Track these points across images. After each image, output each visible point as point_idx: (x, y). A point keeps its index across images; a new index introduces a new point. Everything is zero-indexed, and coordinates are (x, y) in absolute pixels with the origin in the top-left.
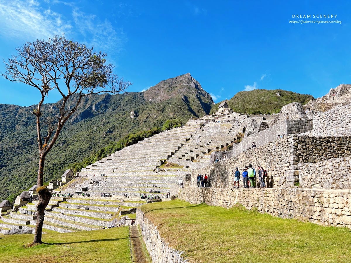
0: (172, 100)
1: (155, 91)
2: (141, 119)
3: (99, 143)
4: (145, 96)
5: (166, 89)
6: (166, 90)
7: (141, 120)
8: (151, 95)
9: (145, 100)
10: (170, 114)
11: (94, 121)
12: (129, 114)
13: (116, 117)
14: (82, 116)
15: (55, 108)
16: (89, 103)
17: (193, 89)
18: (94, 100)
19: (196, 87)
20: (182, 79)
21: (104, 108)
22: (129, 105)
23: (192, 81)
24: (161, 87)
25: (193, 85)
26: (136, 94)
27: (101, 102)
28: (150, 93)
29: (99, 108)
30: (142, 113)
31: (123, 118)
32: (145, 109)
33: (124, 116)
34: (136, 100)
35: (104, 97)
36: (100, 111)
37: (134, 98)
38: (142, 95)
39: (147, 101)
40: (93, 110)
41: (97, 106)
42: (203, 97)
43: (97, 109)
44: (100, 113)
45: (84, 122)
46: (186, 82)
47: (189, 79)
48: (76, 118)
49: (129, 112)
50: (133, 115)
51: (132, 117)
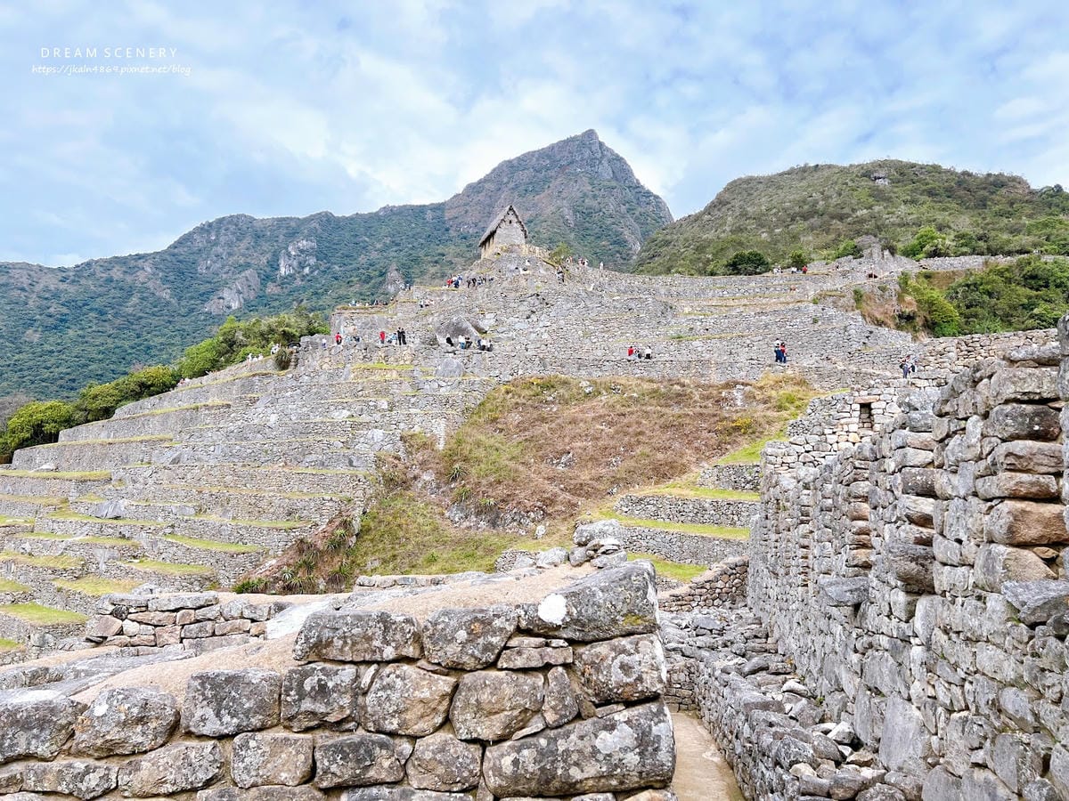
1: (481, 197)
4: (447, 215)
5: (516, 187)
8: (466, 212)
9: (447, 230)
11: (274, 307)
12: (381, 279)
13: (342, 292)
14: (239, 292)
15: (156, 268)
16: (266, 246)
17: (605, 183)
18: (281, 237)
19: (615, 178)
20: (570, 153)
21: (312, 261)
22: (394, 249)
23: (603, 156)
24: (501, 183)
25: (605, 171)
26: (419, 211)
27: (303, 244)
28: (465, 205)
29: (295, 263)
30: (423, 273)
31: (361, 294)
32: (436, 258)
33: (368, 286)
34: (419, 230)
35: (314, 224)
36: (299, 273)
37: (413, 225)
38: (439, 213)
39: (452, 233)
40: (278, 269)
41: (289, 255)
42: (639, 209)
43: (290, 266)
44: (298, 279)
45: (246, 311)
46: (582, 160)
47: (593, 149)
48: (220, 298)
49: (382, 274)
50: (393, 283)
51: (391, 289)
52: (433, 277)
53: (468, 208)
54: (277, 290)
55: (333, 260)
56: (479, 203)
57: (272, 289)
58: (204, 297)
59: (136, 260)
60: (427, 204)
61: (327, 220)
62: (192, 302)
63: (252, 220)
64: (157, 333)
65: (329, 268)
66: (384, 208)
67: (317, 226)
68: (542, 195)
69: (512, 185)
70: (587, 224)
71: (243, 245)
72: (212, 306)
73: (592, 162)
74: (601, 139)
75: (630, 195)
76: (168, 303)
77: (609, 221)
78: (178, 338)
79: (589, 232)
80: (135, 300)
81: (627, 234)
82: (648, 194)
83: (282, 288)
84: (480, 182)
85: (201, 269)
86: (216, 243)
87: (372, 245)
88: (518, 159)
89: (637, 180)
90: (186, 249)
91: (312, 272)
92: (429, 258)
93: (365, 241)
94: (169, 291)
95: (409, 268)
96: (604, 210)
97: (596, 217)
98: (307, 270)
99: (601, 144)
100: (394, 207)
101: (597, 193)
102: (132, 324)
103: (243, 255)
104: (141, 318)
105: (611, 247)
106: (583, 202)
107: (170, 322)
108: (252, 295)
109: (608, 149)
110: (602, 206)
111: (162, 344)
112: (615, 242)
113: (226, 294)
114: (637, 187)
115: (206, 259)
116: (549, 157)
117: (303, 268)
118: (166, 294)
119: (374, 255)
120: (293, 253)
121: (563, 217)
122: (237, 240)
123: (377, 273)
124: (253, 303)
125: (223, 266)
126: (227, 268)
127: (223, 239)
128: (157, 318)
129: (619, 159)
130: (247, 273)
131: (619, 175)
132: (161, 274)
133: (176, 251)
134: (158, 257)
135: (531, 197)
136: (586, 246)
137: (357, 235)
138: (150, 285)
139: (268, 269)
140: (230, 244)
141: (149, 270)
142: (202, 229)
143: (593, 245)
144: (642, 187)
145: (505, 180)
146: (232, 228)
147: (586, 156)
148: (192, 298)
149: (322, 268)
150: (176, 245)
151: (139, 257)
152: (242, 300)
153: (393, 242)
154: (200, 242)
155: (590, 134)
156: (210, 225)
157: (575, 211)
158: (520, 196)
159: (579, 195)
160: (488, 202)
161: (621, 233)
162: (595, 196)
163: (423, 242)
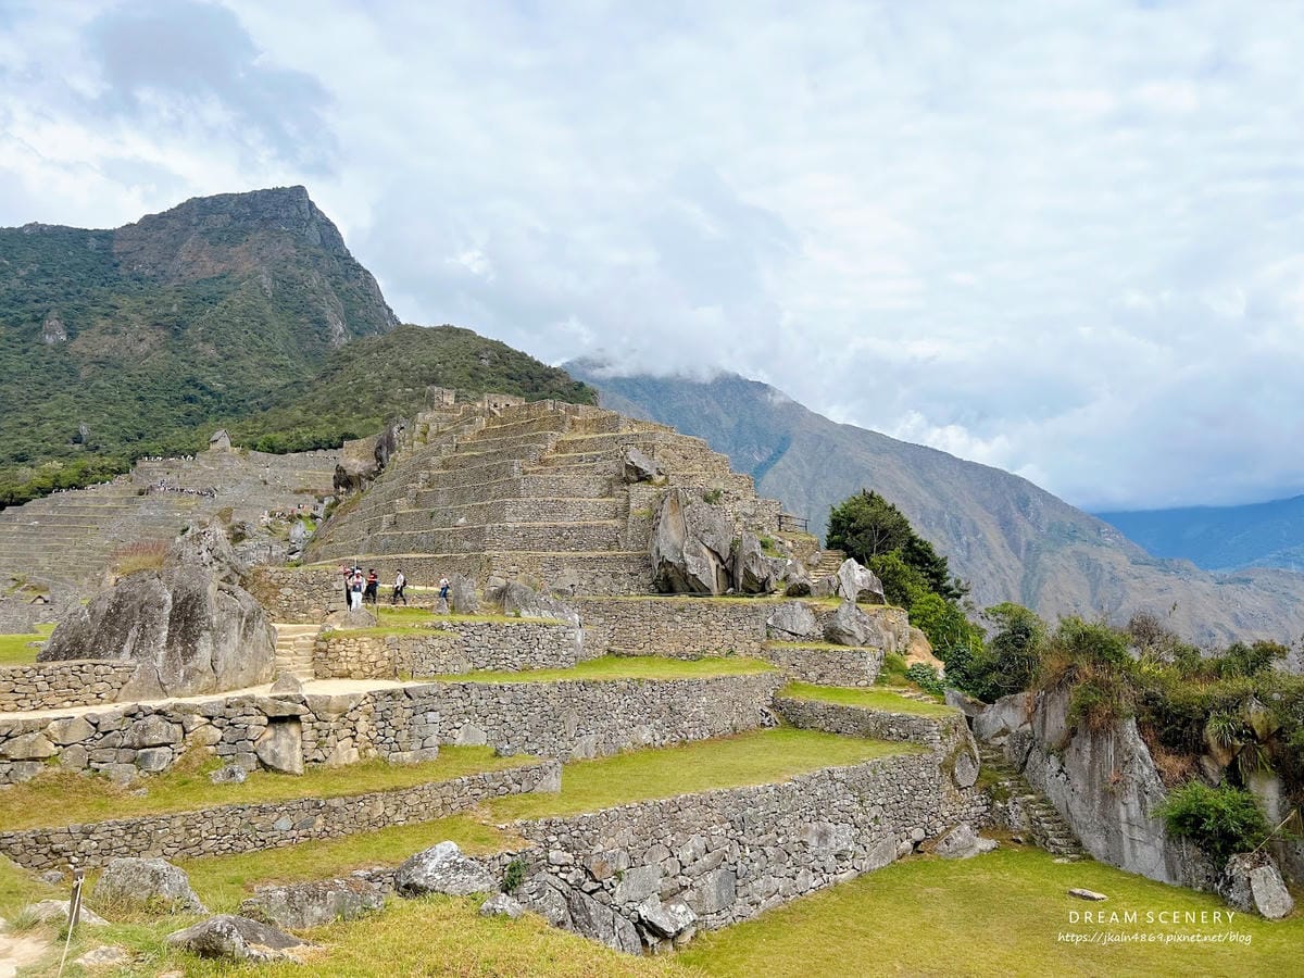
0: (225, 281)
1: (162, 234)
2: (85, 350)
4: (117, 248)
5: (208, 232)
6: (207, 241)
7: (83, 355)
8: (142, 248)
9: (116, 265)
10: (200, 348)
12: (36, 325)
17: (312, 249)
19: (323, 244)
20: (275, 205)
22: (45, 280)
23: (312, 217)
24: (190, 223)
25: (313, 235)
26: (80, 236)
28: (140, 238)
30: (90, 325)
32: (108, 310)
33: (18, 330)
34: (78, 260)
37: (71, 253)
38: (106, 243)
39: (123, 271)
42: (347, 284)
46: (288, 217)
47: (302, 208)
49: (36, 320)
50: (52, 332)
51: (49, 340)
52: (103, 332)
53: (144, 244)
56: (158, 240)
60: (90, 228)
66: (31, 225)
68: (238, 249)
69: (202, 228)
70: (286, 296)
73: (299, 222)
74: (311, 199)
75: (338, 266)
77: (312, 296)
79: (288, 305)
81: (329, 315)
82: (358, 267)
84: (162, 215)
87: (14, 270)
88: (212, 198)
89: (348, 251)
92: (98, 309)
95: (74, 318)
96: (306, 284)
97: (297, 289)
99: (311, 204)
100: (45, 225)
101: (302, 258)
105: (310, 325)
106: (285, 267)
109: (318, 211)
110: (305, 278)
112: (314, 321)
114: (346, 258)
116: (250, 205)
119: (15, 283)
121: (260, 286)
123: (28, 316)
129: (330, 224)
131: (328, 242)
135: (224, 248)
136: (283, 320)
143: (292, 319)
144: (353, 259)
145: (195, 221)
147: (293, 214)
153: (43, 271)
155: (300, 190)
157: (275, 279)
158: (211, 243)
159: (283, 258)
160: (171, 241)
161: (323, 312)
162: (298, 262)
163: (84, 276)
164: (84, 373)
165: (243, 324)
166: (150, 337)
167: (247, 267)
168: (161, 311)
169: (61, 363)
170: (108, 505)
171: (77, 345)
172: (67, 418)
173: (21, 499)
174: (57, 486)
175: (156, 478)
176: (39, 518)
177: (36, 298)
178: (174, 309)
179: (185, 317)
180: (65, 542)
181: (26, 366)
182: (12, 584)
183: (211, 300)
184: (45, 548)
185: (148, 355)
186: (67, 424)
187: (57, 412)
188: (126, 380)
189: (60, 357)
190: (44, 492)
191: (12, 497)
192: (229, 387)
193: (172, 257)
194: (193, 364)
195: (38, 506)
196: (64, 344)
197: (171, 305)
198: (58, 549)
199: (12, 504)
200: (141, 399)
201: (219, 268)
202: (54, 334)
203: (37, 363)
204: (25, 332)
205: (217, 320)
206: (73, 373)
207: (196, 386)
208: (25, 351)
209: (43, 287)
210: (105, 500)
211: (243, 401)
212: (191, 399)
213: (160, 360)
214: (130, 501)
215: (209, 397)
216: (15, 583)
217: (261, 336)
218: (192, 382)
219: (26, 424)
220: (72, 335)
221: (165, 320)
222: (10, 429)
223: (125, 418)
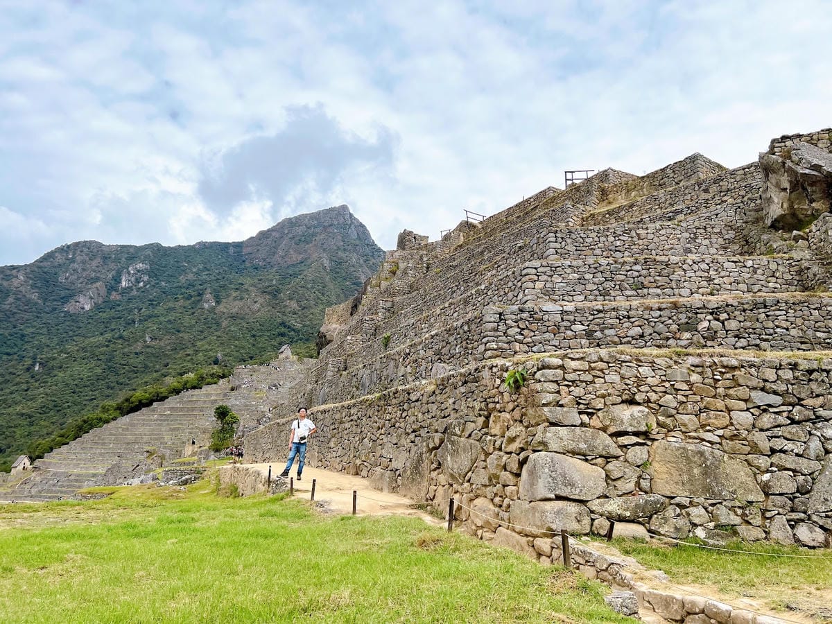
0: (303, 264)
1: (269, 241)
2: (225, 310)
3: (125, 365)
4: (245, 251)
5: (293, 237)
6: (293, 242)
7: (224, 313)
8: (258, 250)
9: (244, 261)
10: (288, 304)
11: (119, 311)
12: (199, 298)
13: (171, 305)
14: (91, 298)
15: (27, 277)
16: (112, 266)
17: (352, 241)
18: (123, 259)
19: (359, 238)
20: (330, 218)
21: (146, 278)
22: (206, 273)
23: (352, 223)
24: (283, 233)
25: (353, 233)
26: (226, 246)
27: (140, 266)
28: (257, 245)
29: (133, 279)
30: (228, 296)
31: (184, 307)
32: (237, 287)
33: (190, 302)
34: (224, 260)
35: (149, 252)
36: (136, 286)
37: (220, 257)
38: (238, 249)
39: (248, 265)
40: (120, 282)
41: (129, 273)
42: (373, 260)
43: (129, 281)
44: (135, 290)
45: (97, 312)
46: (338, 224)
47: (346, 218)
48: (77, 302)
49: (200, 295)
50: (207, 301)
51: (206, 306)
52: (235, 299)
53: (259, 248)
54: (118, 297)
55: (161, 278)
56: (267, 245)
57: (114, 296)
58: (65, 300)
59: (11, 270)
60: (230, 242)
61: (157, 249)
62: (55, 303)
63: (101, 245)
64: (29, 325)
65: (158, 284)
66: (199, 243)
67: (151, 254)
68: (311, 245)
69: (290, 236)
70: (338, 270)
71: (94, 263)
72: (70, 307)
73: (345, 226)
74: (351, 212)
75: (368, 250)
76: (36, 303)
77: (352, 269)
78: (45, 330)
80: (11, 300)
82: (380, 250)
83: (123, 296)
84: (268, 230)
85: (61, 279)
86: (73, 261)
87: (190, 269)
88: (296, 218)
89: (373, 241)
90: (49, 263)
91: (145, 286)
92: (232, 286)
93: (185, 266)
94: (37, 294)
95: (219, 292)
96: (349, 262)
97: (344, 265)
98: (141, 284)
99: (351, 215)
100: (207, 242)
101: (346, 247)
102: (9, 318)
103: (95, 271)
104: (16, 313)
105: (352, 286)
106: (337, 253)
107: (37, 317)
108: (100, 300)
109: (355, 219)
110: (348, 258)
111: (33, 333)
112: (354, 284)
113: (81, 299)
114: (372, 245)
115: (66, 272)
116: (316, 219)
117: (139, 282)
118: (34, 297)
119: (191, 276)
120: (132, 272)
121: (323, 265)
122: (90, 259)
123: (195, 293)
124: (101, 306)
125: (78, 278)
126: (81, 280)
127: (79, 258)
128: (28, 314)
129: (362, 226)
130: (98, 284)
131: (361, 236)
132: (31, 282)
133: (41, 264)
134: (28, 268)
135: (303, 246)
136: (336, 284)
137: (178, 262)
138: (22, 289)
139: (113, 282)
140: (83, 262)
141: (22, 278)
142: (62, 249)
143: (341, 284)
144: (376, 245)
145: (286, 232)
146: (86, 250)
147: (341, 222)
148: (55, 300)
149: (152, 283)
150: (41, 260)
151: (13, 268)
152: (93, 304)
153: (205, 268)
154: (60, 259)
155: (344, 208)
156: (68, 247)
157: (331, 260)
158: (295, 244)
159: (335, 248)
160: (274, 245)
161: (359, 278)
162: (345, 250)
163: (226, 269)
164: (224, 324)
165: (313, 288)
166: (261, 300)
167: (315, 256)
168: (267, 284)
169: (212, 319)
170: (212, 398)
171: (221, 308)
172: (211, 350)
173: (163, 397)
174: (185, 387)
175: (243, 379)
176: (171, 409)
177: (200, 283)
178: (274, 282)
179: (280, 286)
180: (182, 424)
181: (193, 322)
182: (146, 455)
183: (295, 276)
184: (171, 430)
185: (259, 311)
186: (211, 354)
187: (206, 346)
188: (246, 325)
189: (212, 315)
190: (177, 392)
191: (158, 396)
192: (304, 326)
193: (274, 253)
194: (284, 314)
195: (172, 401)
196: (214, 308)
197: (272, 280)
198: (178, 429)
199: (157, 401)
200: (254, 336)
201: (300, 258)
202: (208, 303)
203: (199, 320)
204: (193, 303)
205: (297, 287)
206: (218, 324)
207: (285, 326)
208: (193, 313)
209: (205, 277)
210: (210, 395)
211: (312, 334)
212: (282, 335)
213: (265, 313)
214: (225, 395)
215: (293, 333)
216: (148, 454)
217: (323, 294)
218: (283, 324)
219: (189, 355)
220: (218, 302)
221: (269, 289)
222: (181, 358)
223: (243, 348)
